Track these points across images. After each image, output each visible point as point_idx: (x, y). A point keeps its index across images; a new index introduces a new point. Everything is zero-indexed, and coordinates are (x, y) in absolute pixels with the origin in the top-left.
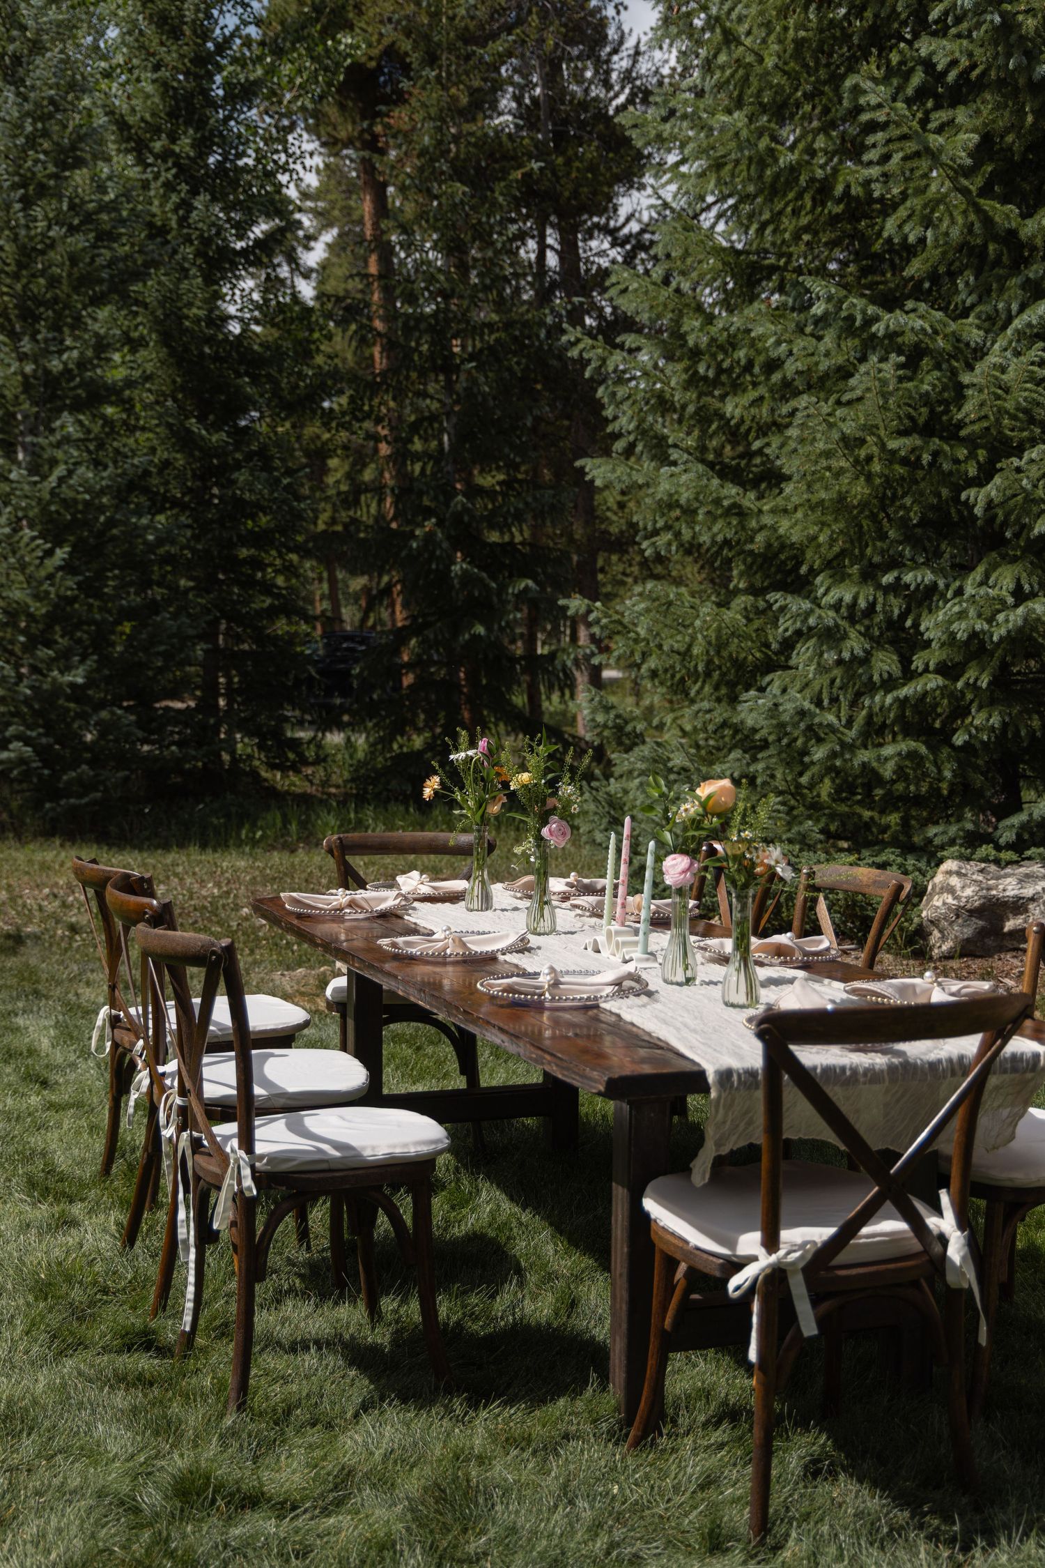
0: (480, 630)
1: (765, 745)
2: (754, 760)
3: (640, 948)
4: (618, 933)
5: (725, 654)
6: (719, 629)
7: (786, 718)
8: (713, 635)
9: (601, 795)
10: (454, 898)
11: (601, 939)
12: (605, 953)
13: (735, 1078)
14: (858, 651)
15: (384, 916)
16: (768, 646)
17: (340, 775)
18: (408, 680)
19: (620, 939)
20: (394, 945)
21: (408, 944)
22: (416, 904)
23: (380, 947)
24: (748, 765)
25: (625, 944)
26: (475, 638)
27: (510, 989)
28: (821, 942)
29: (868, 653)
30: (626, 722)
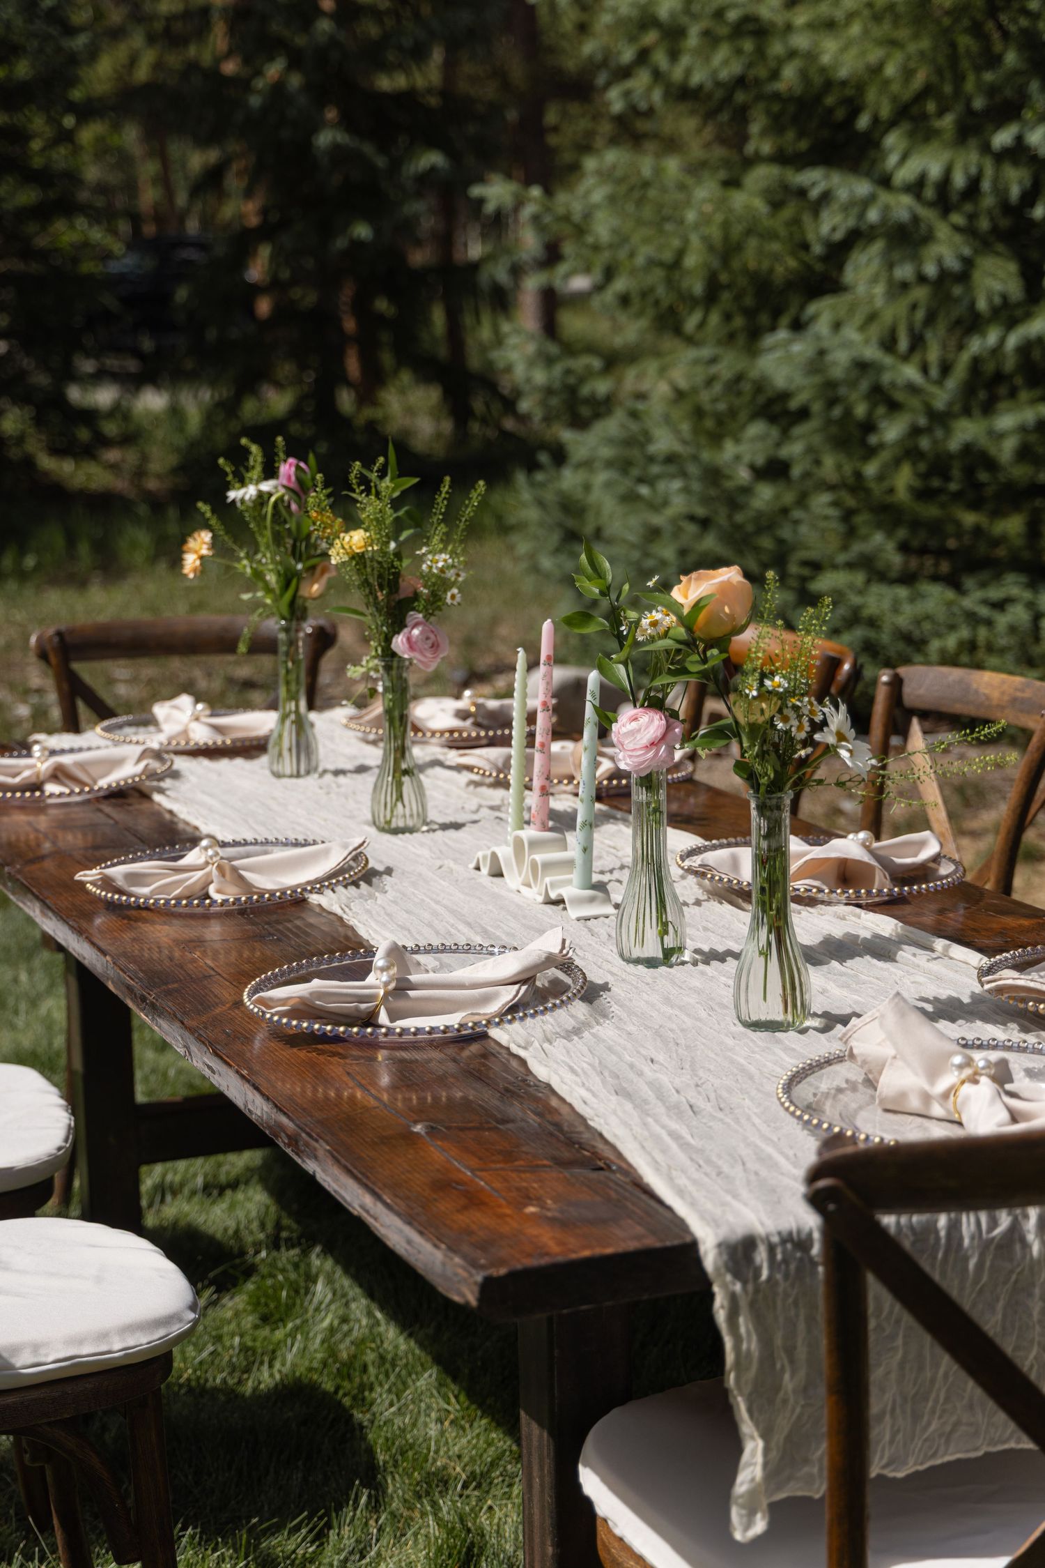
0: (362, 231)
1: (803, 414)
2: (785, 435)
3: (575, 876)
4: (535, 844)
5: (736, 264)
6: (726, 225)
7: (837, 373)
8: (715, 232)
9: (549, 496)
10: (251, 748)
11: (505, 852)
12: (513, 880)
13: (761, 1256)
14: (952, 263)
15: (118, 795)
16: (805, 247)
17: (161, 461)
18: (264, 307)
19: (539, 857)
20: (107, 883)
21: (134, 878)
22: (181, 763)
23: (82, 884)
24: (778, 445)
25: (548, 866)
26: (357, 244)
27: (304, 1009)
28: (922, 844)
29: (968, 263)
30: (582, 380)
